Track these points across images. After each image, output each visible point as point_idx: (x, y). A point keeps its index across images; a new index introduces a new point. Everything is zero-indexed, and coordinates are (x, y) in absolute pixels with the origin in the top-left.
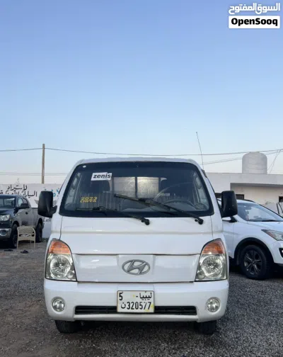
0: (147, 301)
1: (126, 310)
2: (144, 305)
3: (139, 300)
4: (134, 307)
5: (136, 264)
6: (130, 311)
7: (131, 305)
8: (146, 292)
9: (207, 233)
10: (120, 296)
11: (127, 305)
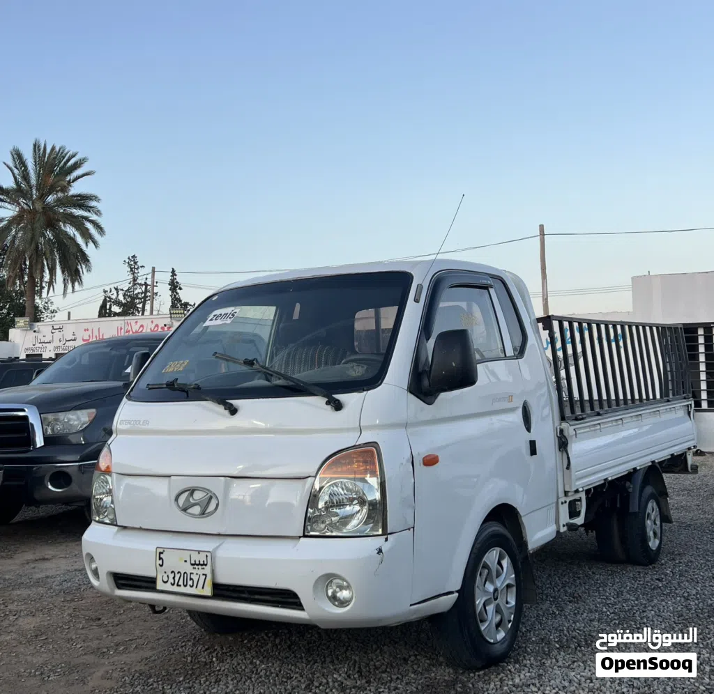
0: (201, 572)
1: (168, 587)
2: (195, 578)
3: (189, 569)
4: (181, 583)
5: (198, 495)
6: (175, 589)
7: (177, 577)
8: (199, 552)
9: (348, 430)
10: (160, 558)
11: (171, 576)
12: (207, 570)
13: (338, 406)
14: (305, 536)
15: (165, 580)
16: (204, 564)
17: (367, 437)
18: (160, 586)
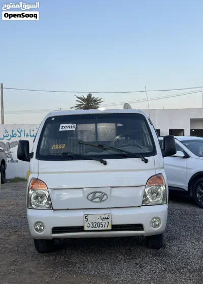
0: (106, 221)
1: (90, 229)
2: (104, 224)
4: (96, 226)
5: (97, 195)
6: (94, 229)
7: (94, 225)
8: (105, 214)
9: (151, 169)
10: (86, 218)
11: (91, 225)
12: (109, 220)
13: (146, 161)
14: (142, 206)
15: (89, 226)
16: (108, 218)
17: (158, 172)
18: (86, 228)
